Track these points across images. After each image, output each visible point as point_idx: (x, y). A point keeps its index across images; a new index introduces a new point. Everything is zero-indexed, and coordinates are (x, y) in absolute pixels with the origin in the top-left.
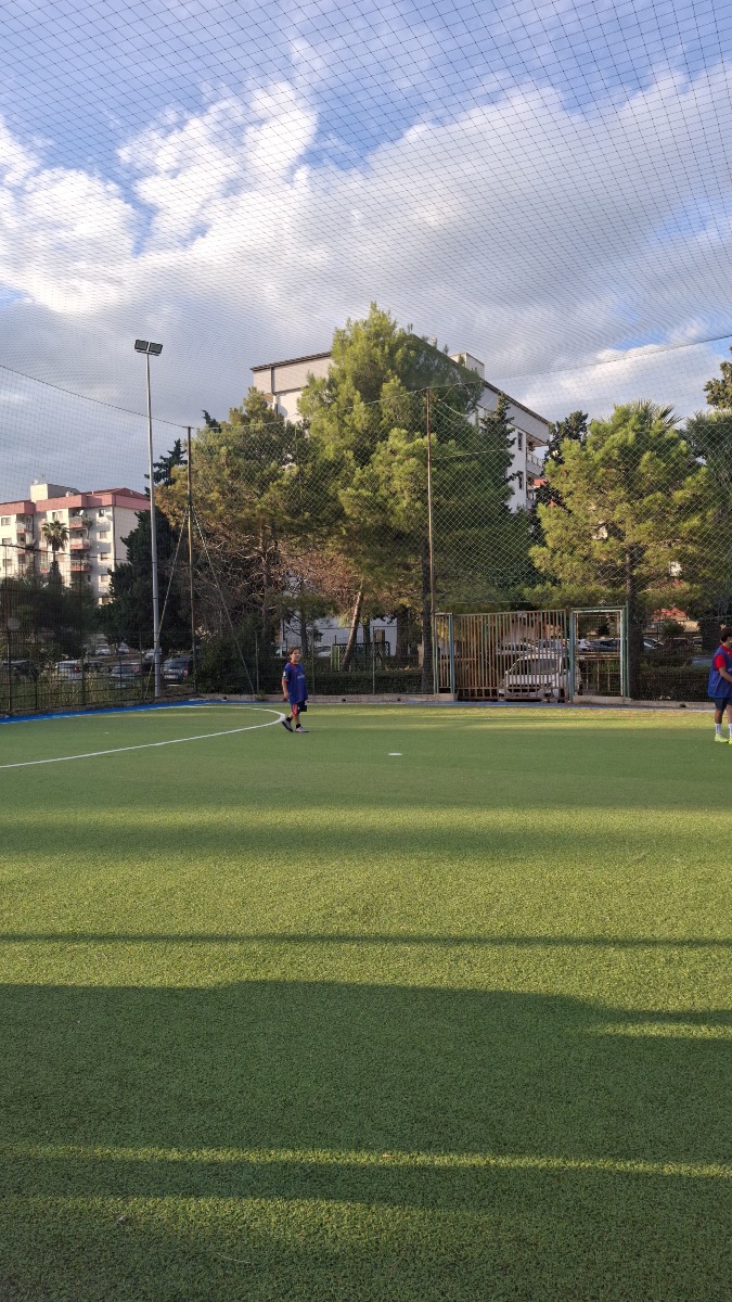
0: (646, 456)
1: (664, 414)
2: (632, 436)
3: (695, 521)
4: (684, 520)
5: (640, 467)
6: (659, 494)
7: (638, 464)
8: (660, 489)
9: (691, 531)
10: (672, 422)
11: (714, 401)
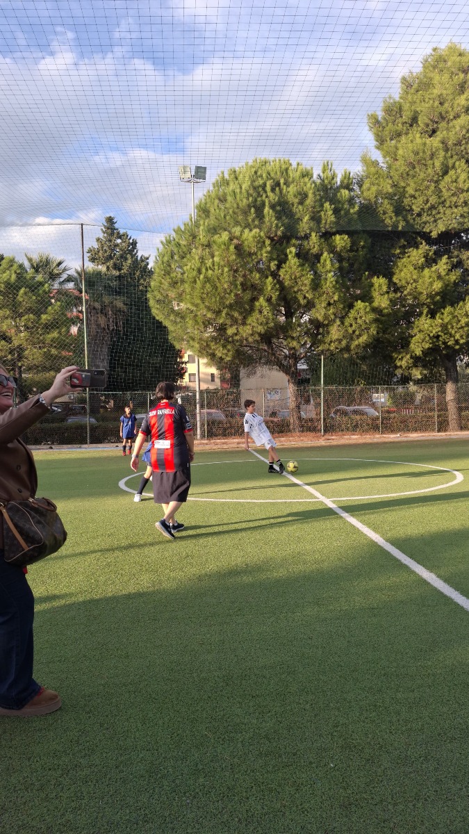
0: (22, 291)
1: (60, 264)
2: (14, 277)
3: (55, 334)
4: (48, 333)
5: (18, 297)
6: (31, 316)
7: (17, 295)
8: (32, 313)
9: (52, 341)
10: (65, 270)
11: (93, 260)
